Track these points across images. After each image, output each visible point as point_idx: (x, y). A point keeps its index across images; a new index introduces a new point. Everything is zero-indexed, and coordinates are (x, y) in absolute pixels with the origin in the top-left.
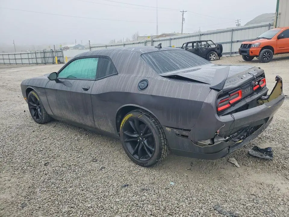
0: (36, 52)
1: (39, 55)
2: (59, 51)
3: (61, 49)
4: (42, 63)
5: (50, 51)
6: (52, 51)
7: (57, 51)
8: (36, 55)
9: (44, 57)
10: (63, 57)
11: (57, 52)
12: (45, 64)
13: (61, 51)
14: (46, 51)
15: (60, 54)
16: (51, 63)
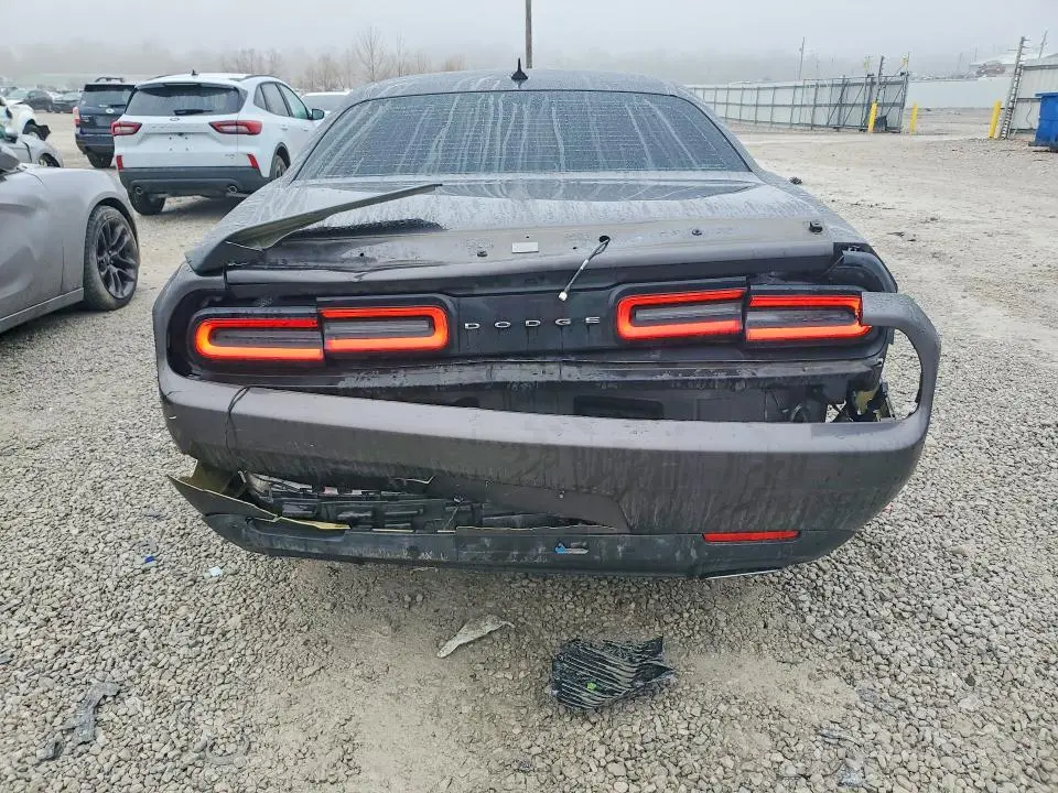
0: (820, 83)
1: (825, 96)
2: (893, 83)
3: (902, 74)
4: (827, 126)
5: (863, 81)
6: (869, 80)
7: (889, 79)
8: (816, 94)
9: (841, 105)
10: (902, 105)
11: (885, 84)
12: (837, 129)
13: (904, 80)
14: (852, 81)
15: (892, 95)
16: (854, 127)
